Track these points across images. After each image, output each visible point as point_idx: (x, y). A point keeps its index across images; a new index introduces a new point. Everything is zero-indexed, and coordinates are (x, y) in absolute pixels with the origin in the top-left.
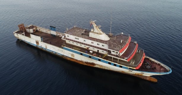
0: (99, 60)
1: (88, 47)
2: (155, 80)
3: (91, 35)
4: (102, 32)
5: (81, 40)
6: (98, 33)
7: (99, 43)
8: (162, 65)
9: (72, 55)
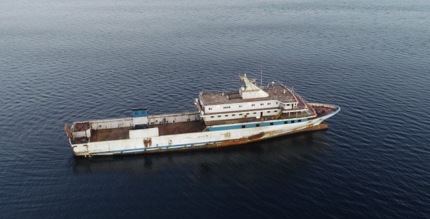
0: (272, 124)
1: (245, 113)
2: (326, 126)
3: (245, 95)
4: (258, 88)
5: (234, 106)
6: (253, 91)
7: (253, 103)
8: (325, 106)
9: (227, 135)
